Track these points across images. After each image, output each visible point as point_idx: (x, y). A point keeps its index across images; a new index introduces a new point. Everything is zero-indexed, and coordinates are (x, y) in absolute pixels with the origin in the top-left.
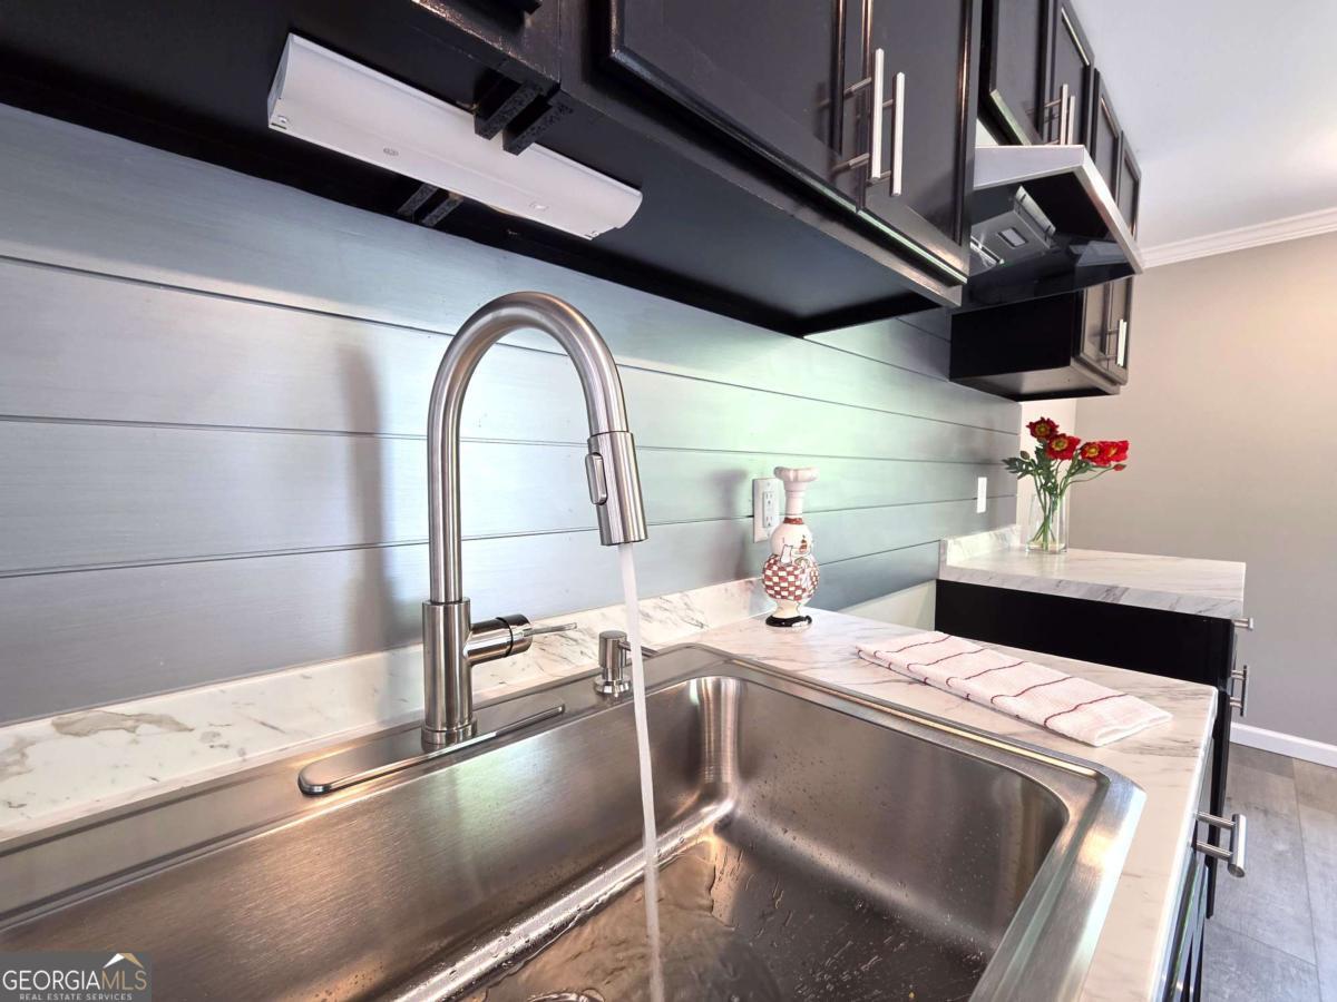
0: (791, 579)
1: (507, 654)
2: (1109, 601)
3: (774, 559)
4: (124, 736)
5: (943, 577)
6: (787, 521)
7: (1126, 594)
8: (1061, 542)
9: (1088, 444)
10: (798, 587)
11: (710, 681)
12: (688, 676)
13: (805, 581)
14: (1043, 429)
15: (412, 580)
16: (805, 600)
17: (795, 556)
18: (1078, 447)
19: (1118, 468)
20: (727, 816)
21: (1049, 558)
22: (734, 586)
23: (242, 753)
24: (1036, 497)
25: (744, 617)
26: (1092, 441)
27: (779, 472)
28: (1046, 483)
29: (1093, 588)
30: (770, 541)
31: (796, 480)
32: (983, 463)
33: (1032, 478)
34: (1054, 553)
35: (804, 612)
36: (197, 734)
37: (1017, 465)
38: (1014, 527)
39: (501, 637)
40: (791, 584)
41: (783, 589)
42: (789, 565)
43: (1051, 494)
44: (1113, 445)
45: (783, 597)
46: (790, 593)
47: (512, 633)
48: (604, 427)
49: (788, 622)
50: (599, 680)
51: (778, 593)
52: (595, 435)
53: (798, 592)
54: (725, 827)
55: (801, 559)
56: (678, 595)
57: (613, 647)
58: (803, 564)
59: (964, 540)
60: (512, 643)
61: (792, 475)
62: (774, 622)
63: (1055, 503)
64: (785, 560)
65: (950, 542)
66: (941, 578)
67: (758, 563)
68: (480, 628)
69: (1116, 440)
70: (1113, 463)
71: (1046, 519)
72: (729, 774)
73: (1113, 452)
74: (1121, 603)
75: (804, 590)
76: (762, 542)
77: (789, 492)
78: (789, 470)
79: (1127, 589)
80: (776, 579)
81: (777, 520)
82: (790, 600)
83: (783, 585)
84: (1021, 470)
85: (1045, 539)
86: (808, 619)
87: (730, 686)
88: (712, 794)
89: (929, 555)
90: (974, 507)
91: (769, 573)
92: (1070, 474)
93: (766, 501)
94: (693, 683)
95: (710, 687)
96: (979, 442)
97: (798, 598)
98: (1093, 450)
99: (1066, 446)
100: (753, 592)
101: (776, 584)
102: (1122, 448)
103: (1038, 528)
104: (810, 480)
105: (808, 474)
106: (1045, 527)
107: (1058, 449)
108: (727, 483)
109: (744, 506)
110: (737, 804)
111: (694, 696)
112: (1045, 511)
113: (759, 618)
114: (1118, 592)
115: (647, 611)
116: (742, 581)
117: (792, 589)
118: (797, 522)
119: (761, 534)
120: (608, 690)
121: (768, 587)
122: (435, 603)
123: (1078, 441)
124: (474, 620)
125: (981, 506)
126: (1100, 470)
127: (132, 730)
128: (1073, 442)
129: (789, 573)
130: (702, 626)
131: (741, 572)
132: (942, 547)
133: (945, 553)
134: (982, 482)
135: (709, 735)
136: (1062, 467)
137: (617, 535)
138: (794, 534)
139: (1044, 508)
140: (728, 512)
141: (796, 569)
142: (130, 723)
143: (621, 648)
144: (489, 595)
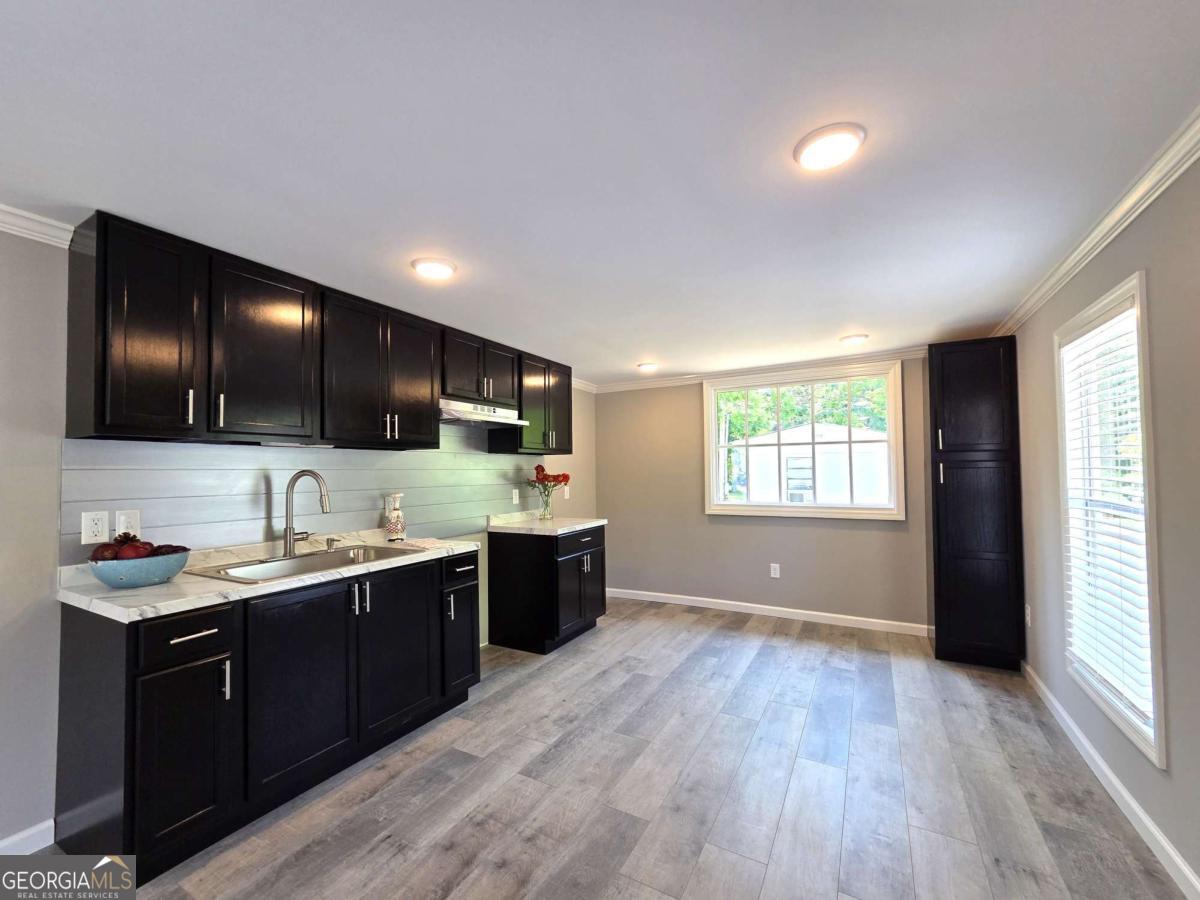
0: (394, 527)
1: (303, 541)
3: (389, 522)
5: (490, 530)
6: (394, 510)
10: (396, 529)
11: (356, 550)
13: (399, 527)
14: (540, 469)
15: (279, 525)
21: (546, 521)
22: (377, 530)
23: (243, 560)
25: (379, 539)
28: (545, 491)
31: (396, 497)
32: (518, 484)
34: (548, 519)
35: (400, 537)
36: (235, 555)
39: (301, 536)
42: (393, 523)
43: (546, 495)
45: (392, 533)
47: (305, 537)
49: (394, 540)
50: (327, 549)
51: (390, 531)
53: (397, 531)
55: (397, 521)
56: (355, 532)
57: (330, 541)
59: (502, 515)
60: (303, 538)
61: (393, 496)
62: (389, 540)
63: (548, 499)
64: (392, 521)
65: (493, 516)
66: (488, 531)
71: (546, 506)
75: (399, 530)
77: (394, 501)
78: (392, 494)
80: (389, 527)
85: (545, 514)
86: (402, 539)
87: (361, 552)
89: (482, 523)
90: (512, 501)
91: (387, 525)
93: (389, 504)
94: (352, 550)
95: (356, 552)
97: (397, 533)
100: (384, 532)
101: (389, 529)
102: (565, 477)
105: (399, 495)
106: (546, 509)
109: (381, 505)
113: (385, 540)
115: (339, 534)
116: (381, 529)
117: (394, 530)
118: (397, 510)
119: (387, 514)
120: (328, 551)
122: (287, 529)
124: (296, 533)
125: (516, 500)
127: (225, 553)
129: (393, 525)
130: (365, 542)
131: (380, 526)
132: (488, 518)
133: (491, 521)
134: (516, 492)
138: (395, 514)
139: (545, 502)
140: (375, 507)
141: (396, 524)
142: (225, 551)
143: (333, 540)
144: (298, 527)
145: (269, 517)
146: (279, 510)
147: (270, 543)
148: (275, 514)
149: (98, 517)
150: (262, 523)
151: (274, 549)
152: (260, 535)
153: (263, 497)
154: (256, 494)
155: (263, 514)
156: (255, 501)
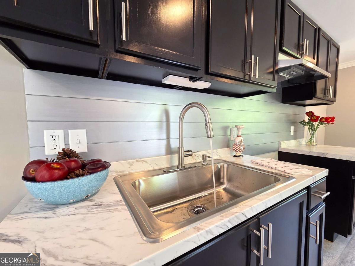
0: (239, 148)
1: (189, 156)
2: (323, 156)
3: (235, 144)
4: (142, 163)
5: (280, 151)
6: (238, 136)
7: (327, 155)
8: (315, 143)
9: (322, 118)
10: (240, 149)
11: (222, 164)
12: (218, 163)
13: (241, 148)
14: (310, 114)
15: (175, 144)
16: (242, 152)
17: (239, 143)
18: (319, 119)
19: (332, 124)
20: (225, 188)
21: (312, 147)
22: (226, 149)
23: (153, 168)
24: (309, 131)
25: (229, 155)
26: (323, 117)
27: (236, 126)
28: (312, 128)
29: (318, 153)
30: (234, 140)
31: (240, 128)
32: (293, 123)
33: (307, 126)
34: (313, 145)
35: (241, 155)
36: (149, 164)
37: (303, 123)
38: (303, 139)
39: (188, 153)
40: (238, 149)
41: (237, 150)
42: (238, 145)
43: (313, 130)
44: (330, 118)
45: (237, 151)
46: (238, 150)
47: (189, 153)
48: (208, 122)
49: (238, 156)
50: (203, 163)
51: (236, 150)
52: (206, 123)
53: (240, 150)
54: (225, 189)
55: (241, 144)
56: (215, 150)
57: (205, 157)
58: (241, 145)
59: (286, 142)
60: (190, 154)
61: (239, 127)
62: (235, 156)
63: (314, 133)
64: (237, 144)
65: (282, 142)
66: (279, 151)
67: (232, 145)
68: (185, 151)
69: (331, 116)
70: (331, 123)
71: (311, 137)
72: (225, 181)
73: (330, 119)
74: (326, 157)
75: (241, 150)
76: (232, 140)
77: (238, 130)
78: (238, 126)
79: (327, 154)
80: (235, 148)
81: (236, 136)
82: (239, 152)
83: (237, 149)
84: (304, 124)
85: (311, 142)
86: (243, 156)
87: (226, 165)
88: (222, 184)
89: (276, 146)
90: (290, 133)
91: (234, 146)
92: (318, 125)
93: (234, 132)
94: (219, 164)
95: (222, 165)
96: (291, 118)
97: (240, 152)
98: (324, 119)
99: (316, 118)
100: (231, 151)
101: (235, 149)
102: (333, 119)
103: (309, 139)
104: (243, 128)
105: (242, 127)
106: (311, 139)
107: (314, 119)
108: (225, 129)
109: (229, 133)
110: (227, 186)
111: (219, 166)
112: (311, 135)
113: (232, 156)
114: (325, 154)
115: (210, 152)
116: (228, 148)
117: (239, 150)
118: (240, 136)
119: (232, 139)
120: (204, 164)
121: (234, 149)
122: (179, 147)
123: (319, 117)
124: (185, 150)
125: (292, 133)
126: (327, 124)
127: (142, 162)
128: (318, 117)
129: (238, 146)
130: (220, 156)
131: (228, 146)
132: (279, 143)
133: (280, 145)
134: (292, 128)
135: (222, 174)
136: (316, 124)
137: (210, 136)
138: (239, 139)
139: (311, 134)
140: (225, 134)
141: (240, 146)
142: (142, 161)
143: (206, 157)
144: (187, 147)
145: (168, 138)
146: (174, 133)
147: (169, 156)
148: (172, 136)
149: (55, 134)
150: (164, 142)
151: (171, 160)
152: (163, 151)
153: (165, 124)
154: (161, 122)
155: (164, 136)
156: (160, 127)
